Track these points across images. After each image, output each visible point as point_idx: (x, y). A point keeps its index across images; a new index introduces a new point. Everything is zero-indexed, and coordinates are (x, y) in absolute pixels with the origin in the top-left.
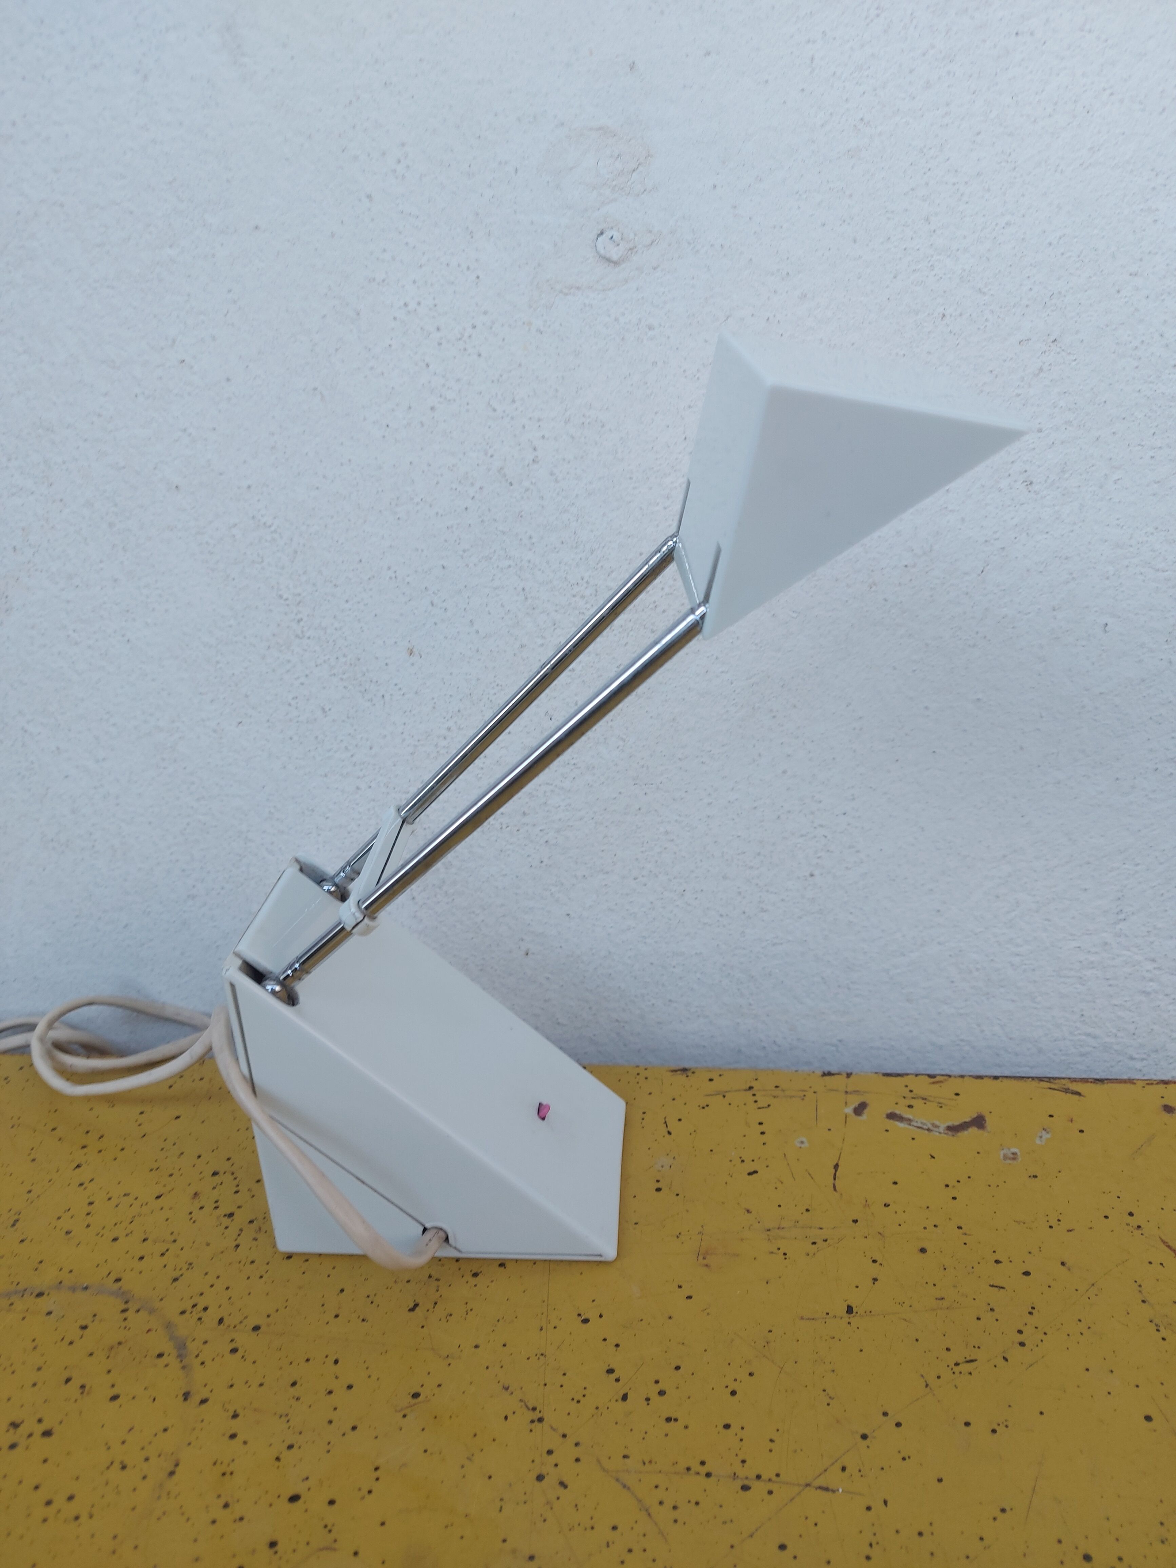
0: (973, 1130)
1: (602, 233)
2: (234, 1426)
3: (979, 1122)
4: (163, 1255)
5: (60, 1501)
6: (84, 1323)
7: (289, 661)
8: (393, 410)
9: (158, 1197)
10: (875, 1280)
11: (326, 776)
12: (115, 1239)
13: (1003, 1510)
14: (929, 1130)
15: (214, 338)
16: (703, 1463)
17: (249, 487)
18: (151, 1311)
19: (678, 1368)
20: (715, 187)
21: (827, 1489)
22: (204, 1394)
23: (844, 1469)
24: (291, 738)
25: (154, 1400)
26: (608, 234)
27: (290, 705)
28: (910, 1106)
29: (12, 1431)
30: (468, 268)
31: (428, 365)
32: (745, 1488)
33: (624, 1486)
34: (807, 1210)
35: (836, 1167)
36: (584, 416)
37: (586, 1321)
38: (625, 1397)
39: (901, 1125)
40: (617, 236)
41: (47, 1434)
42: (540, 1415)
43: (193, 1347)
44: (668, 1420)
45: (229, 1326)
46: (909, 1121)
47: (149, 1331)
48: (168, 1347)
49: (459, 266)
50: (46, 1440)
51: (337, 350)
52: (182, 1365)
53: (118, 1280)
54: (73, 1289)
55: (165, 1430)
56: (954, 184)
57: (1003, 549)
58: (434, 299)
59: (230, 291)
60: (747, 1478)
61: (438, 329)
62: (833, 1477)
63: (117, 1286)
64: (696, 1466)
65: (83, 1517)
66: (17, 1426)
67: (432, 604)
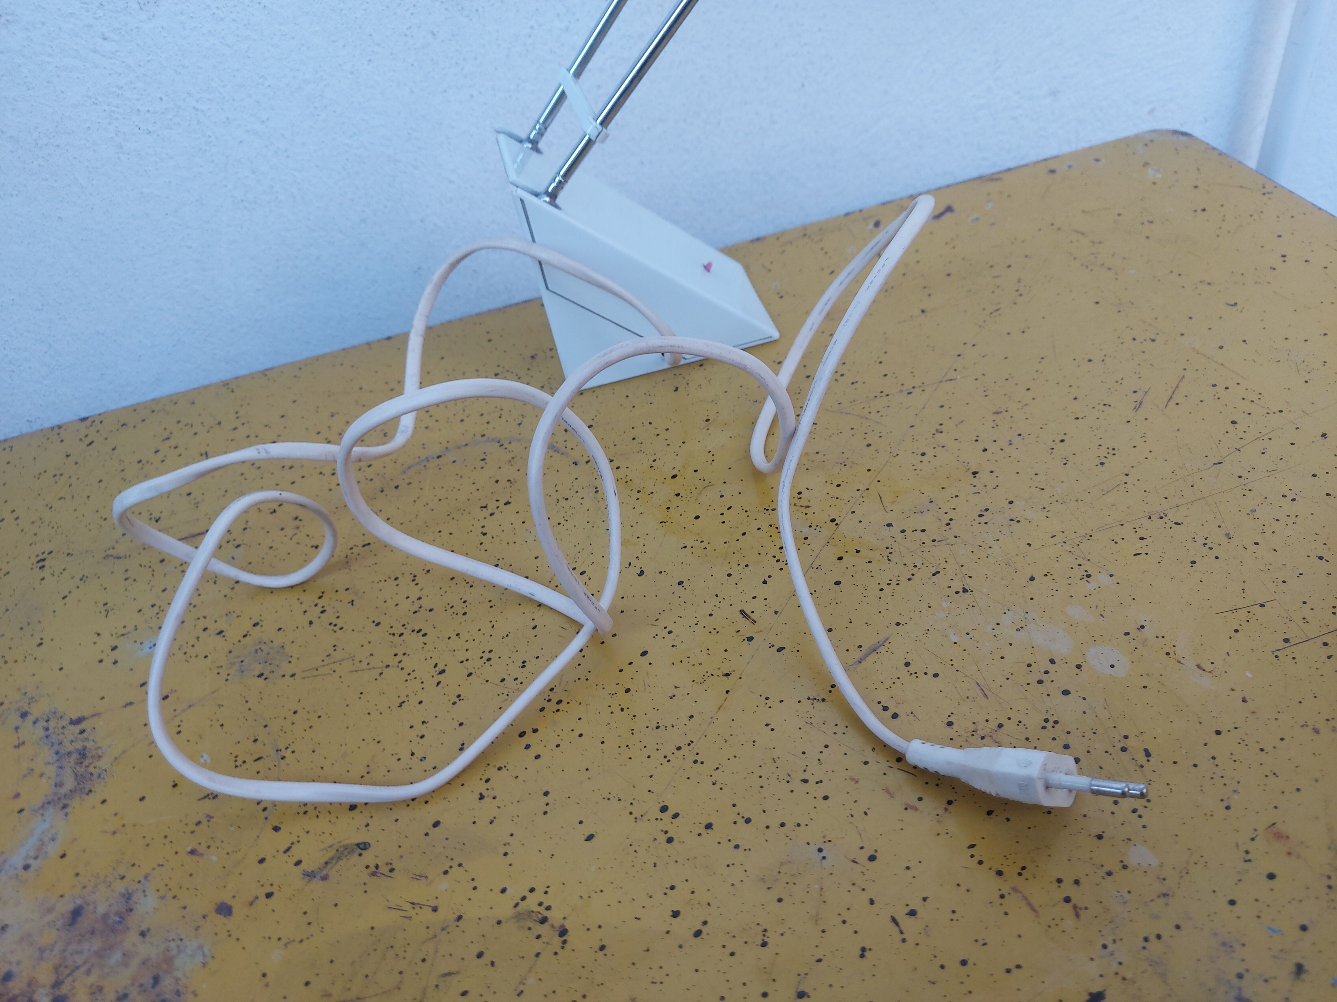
0: (948, 215)
2: (614, 464)
3: (951, 208)
4: (500, 417)
6: (482, 458)
10: (930, 295)
12: (463, 420)
13: (1043, 358)
16: (882, 392)
19: (844, 363)
23: (955, 370)
25: (557, 470)
29: (484, 510)
32: (910, 393)
33: (847, 413)
41: (507, 503)
43: (559, 444)
47: (525, 448)
50: (509, 506)
52: (560, 454)
54: (458, 448)
55: (576, 478)
60: (908, 390)
62: (952, 375)
63: (485, 438)
64: (879, 395)
65: (563, 522)
66: (485, 507)
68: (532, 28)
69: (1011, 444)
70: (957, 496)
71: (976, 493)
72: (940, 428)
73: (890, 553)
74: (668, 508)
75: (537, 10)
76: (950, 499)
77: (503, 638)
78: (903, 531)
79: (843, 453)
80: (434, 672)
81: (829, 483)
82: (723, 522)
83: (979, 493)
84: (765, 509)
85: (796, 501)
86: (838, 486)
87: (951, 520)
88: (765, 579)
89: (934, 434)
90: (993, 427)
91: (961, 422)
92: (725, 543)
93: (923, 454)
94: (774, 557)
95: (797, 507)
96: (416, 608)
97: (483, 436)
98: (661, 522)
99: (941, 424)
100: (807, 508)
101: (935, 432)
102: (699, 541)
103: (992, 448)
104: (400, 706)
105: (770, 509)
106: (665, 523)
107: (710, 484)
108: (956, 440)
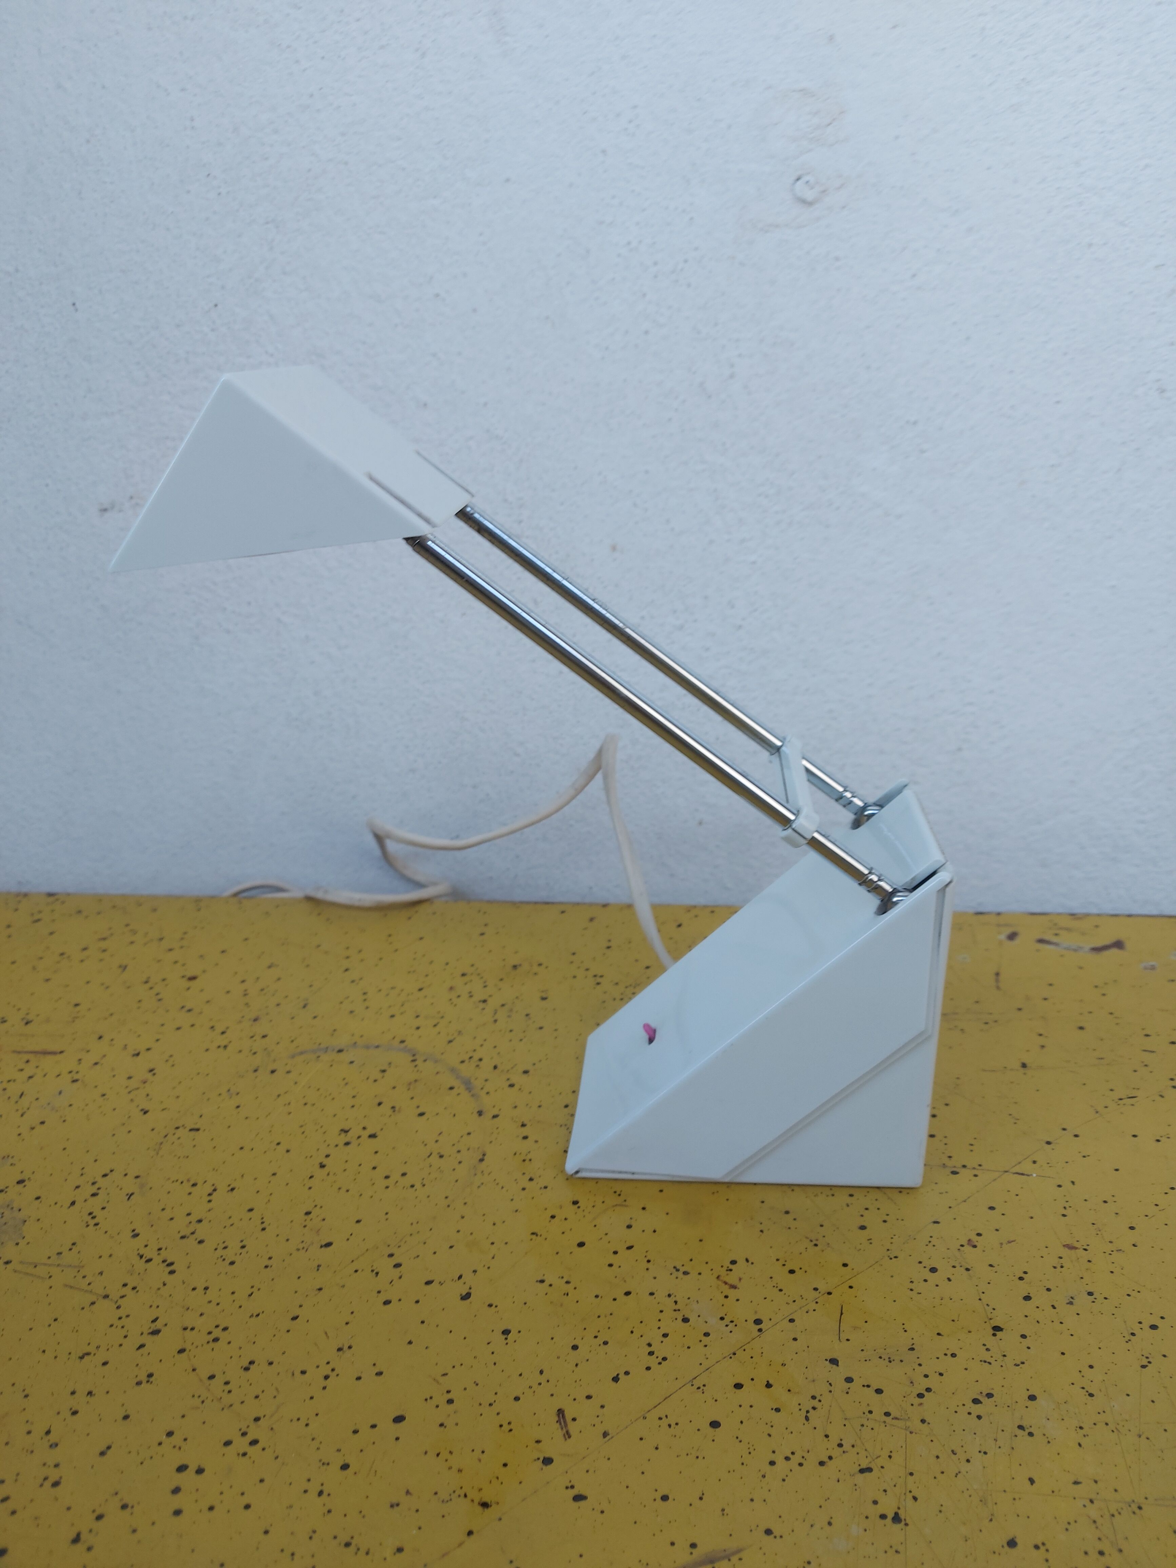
0: (1114, 951)
1: (799, 179)
2: (525, 1131)
3: (1118, 945)
4: (434, 1026)
5: (396, 1176)
6: (383, 1068)
8: (613, 334)
9: (420, 990)
10: (1043, 1047)
12: (392, 1016)
14: (1075, 950)
17: (486, 404)
18: (436, 1061)
22: (495, 1112)
23: (1034, 1162)
25: (454, 1115)
26: (804, 179)
28: (1056, 935)
29: (343, 1135)
30: (684, 211)
31: (644, 295)
32: (955, 1173)
34: (978, 1002)
35: (997, 974)
36: (776, 336)
39: (1049, 947)
40: (812, 180)
41: (373, 1136)
43: (476, 1083)
45: (503, 1071)
46: (1056, 944)
47: (437, 1073)
48: (456, 1083)
49: (676, 209)
50: (373, 1140)
51: (568, 283)
52: (471, 1094)
54: (367, 1047)
55: (469, 1134)
56: (1101, 132)
57: (1138, 449)
58: (653, 237)
59: (481, 234)
60: (955, 1167)
61: (655, 264)
62: (1027, 1167)
63: (403, 1045)
65: (418, 1186)
66: (346, 1132)
67: (635, 505)
69: (1071, 1303)
70: (953, 1355)
71: (985, 1362)
72: (975, 1238)
73: (814, 1408)
74: (553, 1217)
76: (942, 1356)
77: (252, 1316)
78: (849, 1380)
79: (822, 1226)
80: (147, 1327)
81: (781, 1262)
82: (611, 1265)
83: (990, 1363)
84: (675, 1267)
85: (723, 1272)
86: (792, 1272)
87: (928, 1390)
88: (618, 1375)
89: (962, 1246)
90: (1055, 1267)
91: (1009, 1242)
92: (597, 1296)
93: (933, 1270)
94: (650, 1345)
95: (720, 1283)
96: (187, 1232)
97: (402, 1042)
98: (533, 1234)
99: (979, 1235)
100: (732, 1290)
101: (965, 1242)
102: (565, 1280)
103: (1041, 1299)
104: (82, 1358)
105: (682, 1269)
106: (537, 1235)
107: (624, 1203)
108: (991, 1266)
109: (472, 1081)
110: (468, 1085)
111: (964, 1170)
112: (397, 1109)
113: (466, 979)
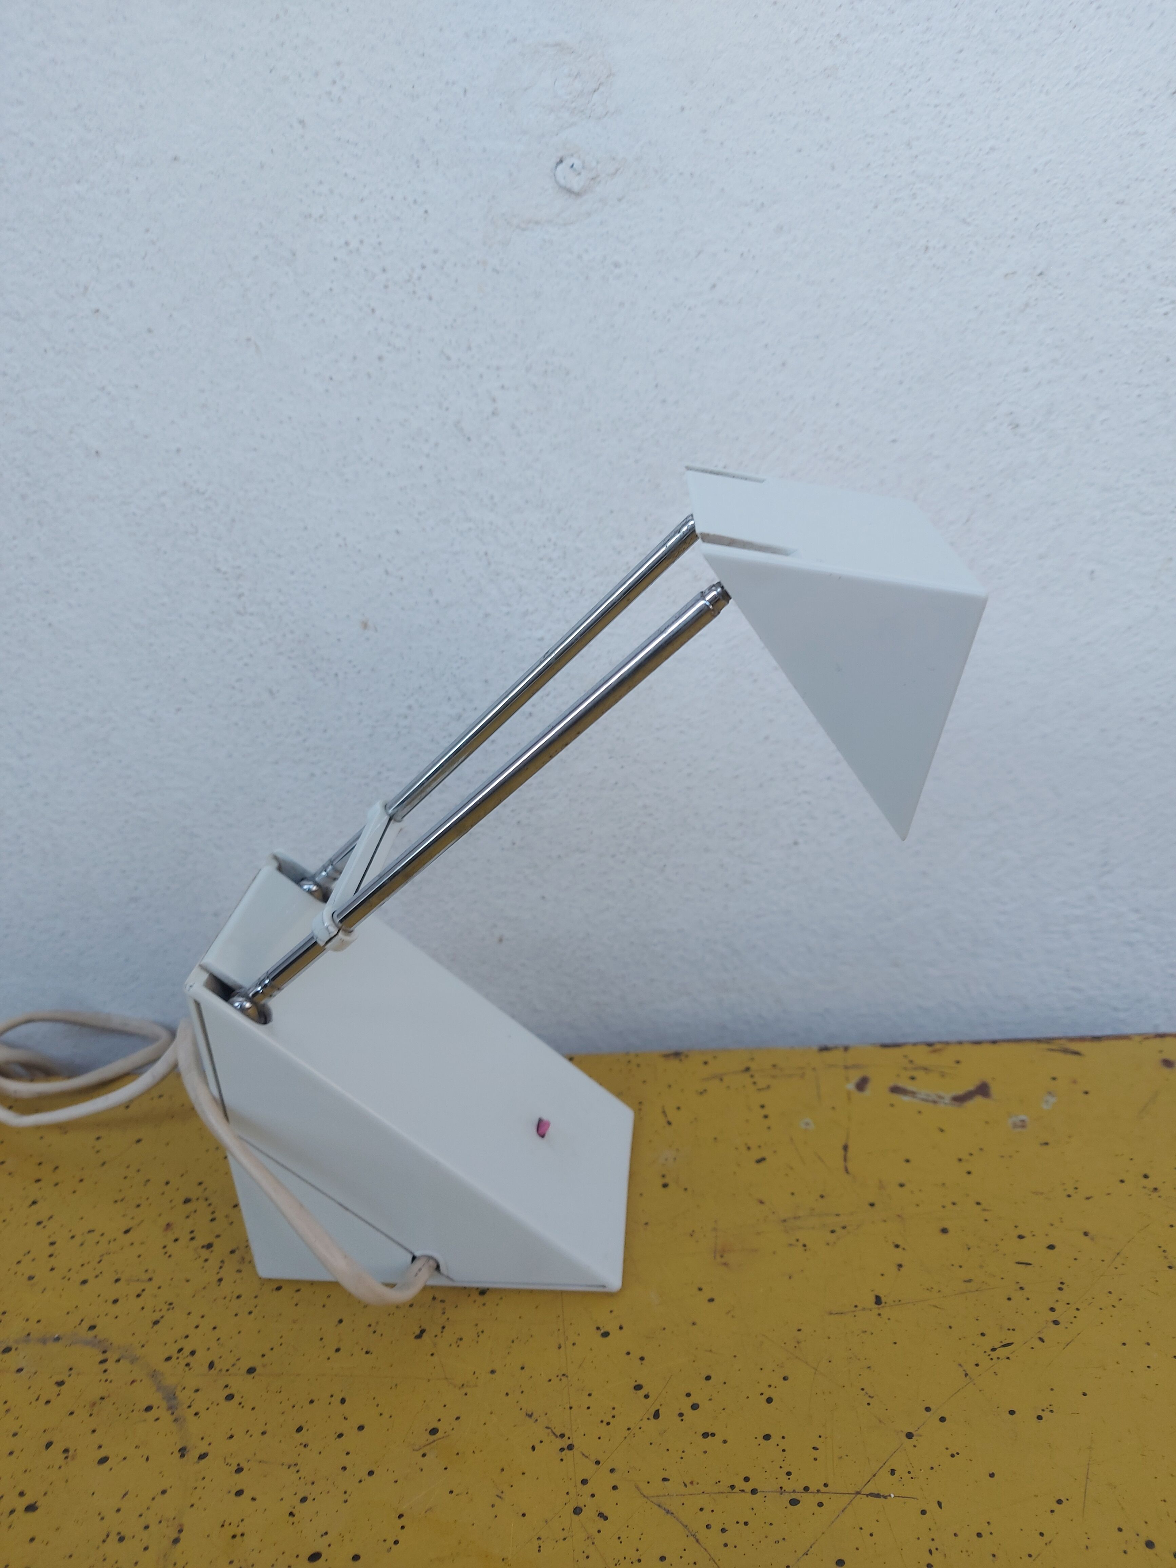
0: (979, 1100)
1: (561, 161)
2: (240, 1481)
3: (983, 1090)
4: (139, 1296)
6: (60, 1379)
7: (230, 640)
8: (336, 361)
9: (127, 1232)
10: (900, 1266)
11: (277, 763)
12: (84, 1282)
13: (1059, 1502)
14: (935, 1102)
15: (131, 284)
16: (747, 1479)
17: (178, 450)
18: (133, 1360)
19: (708, 1378)
20: (683, 109)
21: (878, 1496)
22: (203, 1448)
23: (893, 1472)
24: (236, 724)
25: (147, 1459)
26: (568, 162)
27: (233, 688)
28: (913, 1078)
30: (415, 202)
31: (373, 311)
32: (794, 1502)
33: (668, 1512)
34: (822, 1197)
35: (845, 1148)
36: (547, 363)
37: (606, 1334)
38: (657, 1415)
39: (906, 1099)
40: (578, 164)
41: (31, 1508)
42: (569, 1442)
43: (183, 1397)
44: (705, 1435)
45: (221, 1370)
46: (913, 1094)
47: (133, 1382)
48: (156, 1399)
49: (405, 199)
50: (30, 1516)
51: (271, 295)
52: (173, 1417)
53: (92, 1328)
54: (44, 1341)
55: (164, 1492)
56: (936, 106)
57: (989, 496)
58: (378, 236)
59: (147, 231)
60: (794, 1491)
61: (384, 270)
62: (883, 1482)
63: (92, 1334)
64: (740, 1484)
67: (387, 572)
68: (410, 707)
75: (420, 687)
109: (178, 1393)
110: (171, 1399)
111: (805, 1495)
112: (71, 1452)
113: (190, 1207)
